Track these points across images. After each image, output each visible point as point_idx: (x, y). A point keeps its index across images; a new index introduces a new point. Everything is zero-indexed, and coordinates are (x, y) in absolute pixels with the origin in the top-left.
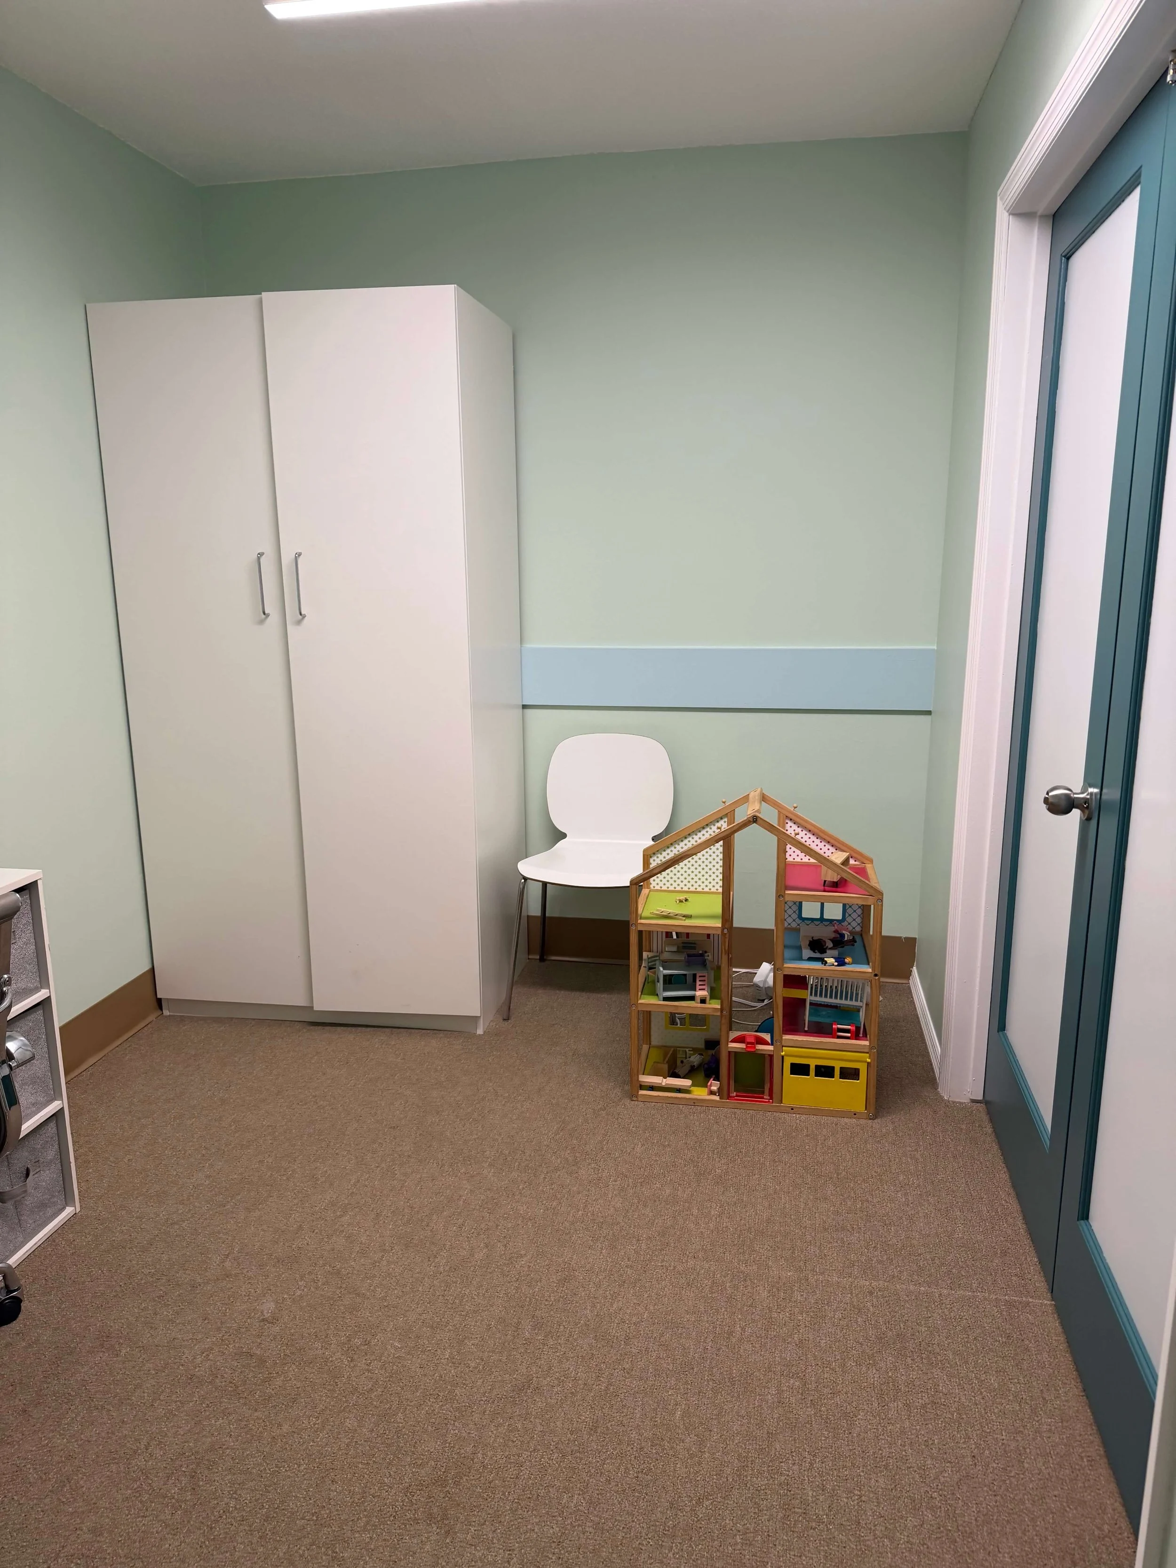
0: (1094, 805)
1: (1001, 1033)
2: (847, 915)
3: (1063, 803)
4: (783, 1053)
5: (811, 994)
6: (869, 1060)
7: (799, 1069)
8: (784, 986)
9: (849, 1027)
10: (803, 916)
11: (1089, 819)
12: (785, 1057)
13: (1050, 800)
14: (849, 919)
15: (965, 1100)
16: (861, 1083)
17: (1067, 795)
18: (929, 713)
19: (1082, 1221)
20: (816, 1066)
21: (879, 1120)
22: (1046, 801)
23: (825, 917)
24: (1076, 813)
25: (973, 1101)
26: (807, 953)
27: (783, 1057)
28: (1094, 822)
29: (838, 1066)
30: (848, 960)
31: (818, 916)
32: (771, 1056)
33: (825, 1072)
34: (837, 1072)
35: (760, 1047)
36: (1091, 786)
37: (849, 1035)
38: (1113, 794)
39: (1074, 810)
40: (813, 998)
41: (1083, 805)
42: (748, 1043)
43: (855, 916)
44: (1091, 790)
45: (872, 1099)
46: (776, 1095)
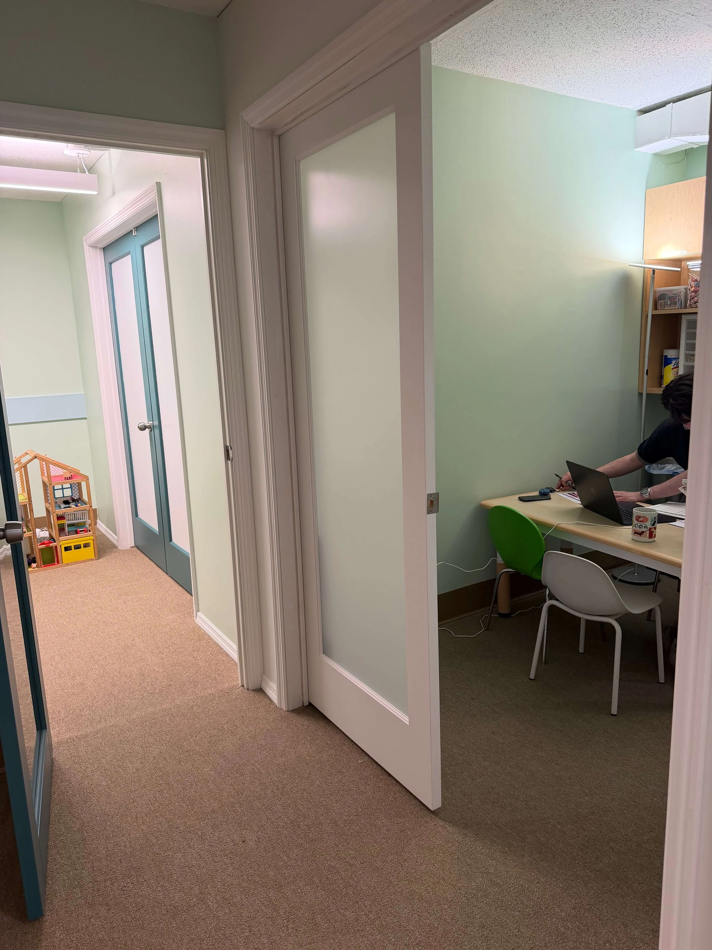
0: (152, 426)
1: (137, 518)
2: (73, 493)
3: (143, 427)
4: (60, 544)
5: (67, 521)
6: (93, 538)
7: (67, 549)
8: (57, 520)
9: (83, 529)
10: (56, 497)
11: (151, 431)
12: (62, 546)
13: (140, 427)
14: (74, 495)
15: (129, 548)
16: (91, 549)
17: (144, 425)
18: (86, 418)
19: (171, 542)
20: (74, 546)
21: (100, 560)
22: (138, 427)
23: (65, 496)
24: (147, 430)
25: (131, 547)
26: (63, 506)
27: (61, 545)
28: (153, 431)
29: (82, 544)
30: (79, 505)
31: (62, 496)
32: (56, 547)
33: (78, 547)
34: (82, 546)
35: (51, 544)
36: (150, 421)
37: (84, 532)
38: (156, 423)
39: (147, 429)
40: (68, 522)
41: (149, 427)
42: (46, 544)
43: (76, 493)
44: (150, 422)
45: (97, 553)
46: (60, 561)
